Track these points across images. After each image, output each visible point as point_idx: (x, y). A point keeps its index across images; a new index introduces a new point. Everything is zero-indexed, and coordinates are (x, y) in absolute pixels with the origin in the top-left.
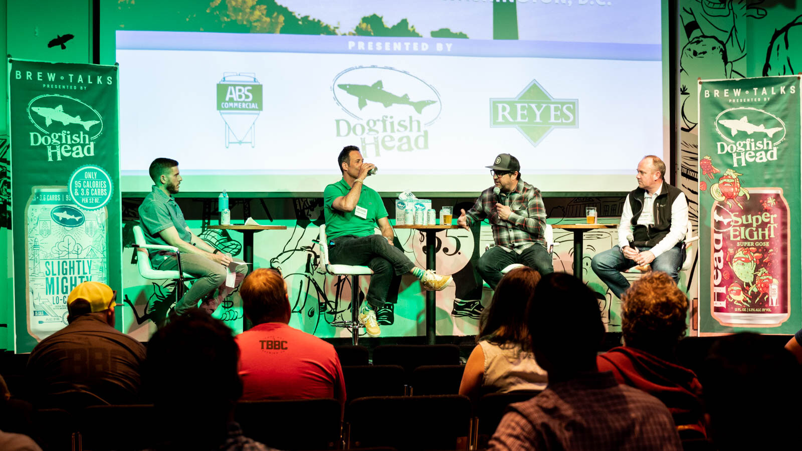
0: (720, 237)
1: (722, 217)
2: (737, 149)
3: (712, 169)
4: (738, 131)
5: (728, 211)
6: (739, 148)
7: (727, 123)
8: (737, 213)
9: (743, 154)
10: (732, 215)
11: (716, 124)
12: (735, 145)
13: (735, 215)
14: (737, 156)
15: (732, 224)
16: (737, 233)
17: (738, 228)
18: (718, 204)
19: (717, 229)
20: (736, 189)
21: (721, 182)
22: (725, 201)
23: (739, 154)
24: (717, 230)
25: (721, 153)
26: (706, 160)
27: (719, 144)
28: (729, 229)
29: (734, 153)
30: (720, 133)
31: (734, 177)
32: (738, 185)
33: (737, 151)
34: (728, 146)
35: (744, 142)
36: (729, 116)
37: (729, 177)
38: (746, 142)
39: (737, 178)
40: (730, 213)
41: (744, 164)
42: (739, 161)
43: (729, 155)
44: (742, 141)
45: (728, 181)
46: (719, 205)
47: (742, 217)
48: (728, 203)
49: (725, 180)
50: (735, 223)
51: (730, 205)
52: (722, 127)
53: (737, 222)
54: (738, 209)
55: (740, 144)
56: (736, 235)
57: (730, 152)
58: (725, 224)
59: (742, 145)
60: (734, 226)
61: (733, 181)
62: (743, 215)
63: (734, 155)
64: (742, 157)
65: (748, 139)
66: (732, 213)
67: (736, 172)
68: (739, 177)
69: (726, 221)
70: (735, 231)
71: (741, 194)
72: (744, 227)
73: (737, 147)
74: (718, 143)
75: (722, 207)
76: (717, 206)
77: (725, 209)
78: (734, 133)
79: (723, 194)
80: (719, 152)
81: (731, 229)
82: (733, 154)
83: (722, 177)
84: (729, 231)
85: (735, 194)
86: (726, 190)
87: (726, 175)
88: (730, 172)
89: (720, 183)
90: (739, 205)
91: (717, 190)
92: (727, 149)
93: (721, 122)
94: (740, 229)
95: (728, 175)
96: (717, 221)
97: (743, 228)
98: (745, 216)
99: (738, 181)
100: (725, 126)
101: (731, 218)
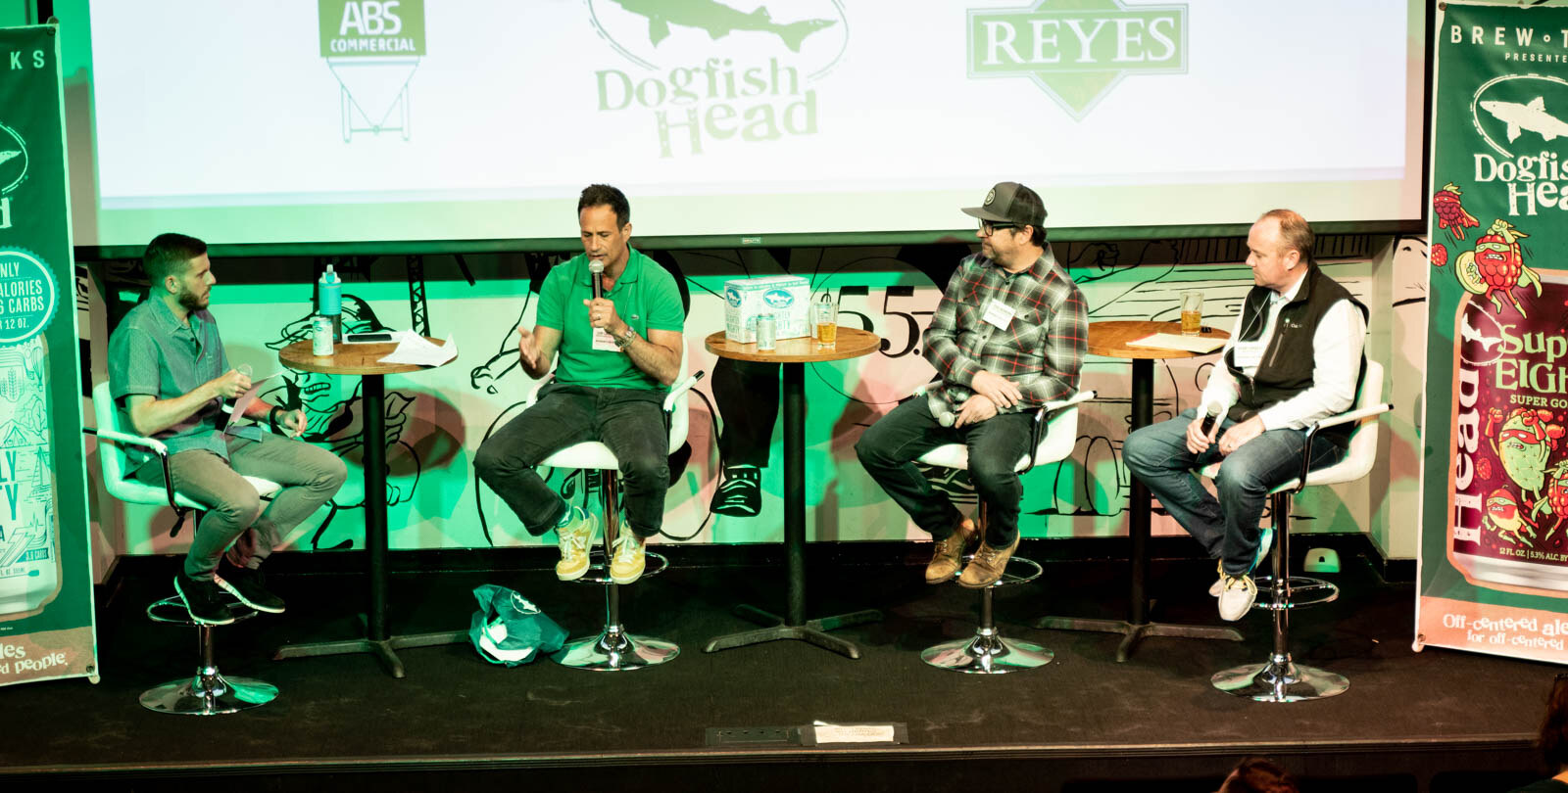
0: (1473, 377)
1: (1479, 330)
2: (1518, 174)
3: (1462, 216)
4: (1522, 130)
5: (1493, 319)
6: (1524, 173)
7: (1499, 109)
8: (1514, 326)
9: (1530, 187)
10: (1502, 329)
11: (1473, 109)
12: (1515, 163)
13: (1508, 331)
14: (1517, 191)
15: (1502, 349)
16: (1512, 373)
17: (1513, 361)
18: (1472, 299)
19: (1467, 358)
20: (1513, 268)
21: (1480, 248)
22: (1487, 296)
23: (1521, 186)
24: (1466, 361)
25: (1482, 180)
26: (1449, 194)
27: (1478, 157)
28: (1494, 361)
29: (1511, 182)
30: (1481, 131)
31: (1510, 239)
32: (1518, 258)
33: (1518, 178)
34: (1498, 163)
35: (1535, 159)
36: (1503, 93)
37: (1499, 239)
38: (1540, 160)
39: (1516, 242)
40: (1498, 324)
41: (1532, 211)
42: (1522, 202)
43: (1500, 186)
44: (1531, 156)
45: (1496, 247)
46: (1473, 303)
47: (1525, 336)
48: (1494, 300)
49: (1489, 245)
50: (1507, 348)
51: (1499, 305)
52: (1486, 117)
53: (1511, 346)
54: (1517, 317)
55: (1525, 163)
56: (1509, 377)
57: (1503, 179)
58: (1486, 348)
59: (1530, 165)
60: (1505, 356)
61: (1507, 248)
62: (1526, 333)
63: (1512, 188)
64: (1529, 194)
65: (1543, 153)
66: (1503, 324)
67: (1514, 228)
68: (1521, 241)
69: (1487, 343)
70: (1507, 366)
71: (1523, 282)
72: (1527, 361)
73: (1518, 169)
74: (1476, 155)
75: (1480, 308)
76: (1469, 305)
77: (1487, 314)
78: (1513, 134)
79: (1484, 279)
80: (1479, 178)
81: (1499, 361)
82: (1509, 185)
83: (1482, 239)
84: (1494, 367)
85: (1509, 280)
86: (1491, 269)
87: (1493, 233)
88: (1500, 227)
89: (1478, 251)
90: (1518, 306)
91: (1471, 266)
92: (1497, 171)
93: (1486, 105)
94: (1519, 364)
95: (1496, 234)
96: (1468, 340)
97: (1524, 363)
98: (1530, 334)
99: (1517, 251)
100: (1494, 115)
101: (1499, 336)
